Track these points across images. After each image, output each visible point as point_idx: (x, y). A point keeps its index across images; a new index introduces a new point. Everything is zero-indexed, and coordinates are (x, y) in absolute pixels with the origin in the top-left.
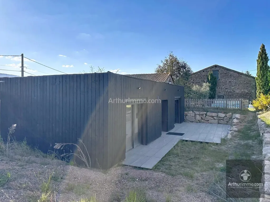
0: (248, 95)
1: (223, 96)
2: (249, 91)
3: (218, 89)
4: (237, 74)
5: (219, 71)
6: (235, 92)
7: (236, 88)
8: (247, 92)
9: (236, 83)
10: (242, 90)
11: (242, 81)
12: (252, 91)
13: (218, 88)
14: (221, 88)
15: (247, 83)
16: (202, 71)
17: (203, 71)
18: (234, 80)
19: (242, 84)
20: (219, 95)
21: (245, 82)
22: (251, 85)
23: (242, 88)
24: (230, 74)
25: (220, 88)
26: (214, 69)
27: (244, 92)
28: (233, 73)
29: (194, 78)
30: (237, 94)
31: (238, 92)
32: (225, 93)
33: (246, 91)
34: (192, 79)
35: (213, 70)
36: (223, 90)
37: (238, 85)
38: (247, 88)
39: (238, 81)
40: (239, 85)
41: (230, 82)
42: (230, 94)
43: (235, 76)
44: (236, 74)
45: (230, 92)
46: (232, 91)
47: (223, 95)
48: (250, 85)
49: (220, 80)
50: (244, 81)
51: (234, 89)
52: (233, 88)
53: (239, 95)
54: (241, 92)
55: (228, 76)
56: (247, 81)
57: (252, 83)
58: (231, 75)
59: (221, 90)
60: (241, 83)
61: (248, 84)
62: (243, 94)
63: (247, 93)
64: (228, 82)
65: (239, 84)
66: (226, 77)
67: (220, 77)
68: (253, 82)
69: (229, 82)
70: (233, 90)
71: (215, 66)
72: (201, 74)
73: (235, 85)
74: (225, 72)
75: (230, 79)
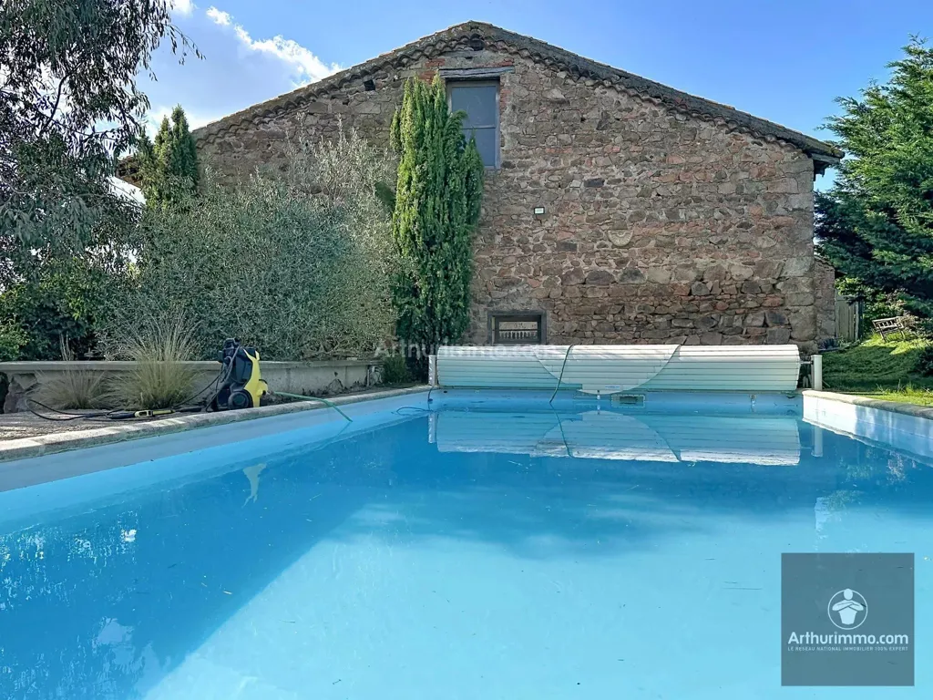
0: (751, 304)
1: (538, 318)
2: (760, 268)
3: (495, 253)
4: (661, 111)
5: (505, 81)
6: (637, 274)
7: (648, 237)
8: (747, 272)
9: (645, 194)
10: (703, 261)
11: (699, 176)
12: (782, 267)
13: (498, 239)
14: (523, 243)
15: (739, 190)
16: (359, 85)
17: (370, 86)
18: (632, 168)
19: (698, 200)
20: (505, 307)
21: (727, 188)
22: (780, 210)
23: (700, 236)
24: (594, 115)
25: (507, 240)
26: (458, 64)
27: (720, 275)
28: (624, 100)
29: (290, 147)
30: (657, 294)
31: (662, 276)
32: (556, 292)
33: (737, 268)
34: (266, 158)
35: (451, 74)
36: (534, 260)
37: (663, 217)
38: (744, 237)
39: (669, 175)
40: (672, 215)
41: (596, 183)
42: (599, 294)
43: (639, 127)
44: (648, 109)
45: (598, 278)
46: (611, 268)
47: (534, 306)
48: (770, 208)
49: (507, 165)
50: (721, 179)
51: (628, 246)
52: (622, 239)
53: (674, 309)
54: (692, 274)
55: (585, 129)
56: (743, 176)
57: (786, 195)
58: (606, 116)
59: (522, 258)
60: (695, 193)
61: (750, 199)
62: (711, 297)
63: (747, 286)
64: (575, 183)
65: (671, 202)
66: (564, 137)
67: (514, 135)
68: (793, 183)
69: (589, 184)
70: (621, 263)
71: (470, 33)
72: (351, 104)
73: (639, 215)
74: (557, 94)
75: (601, 161)
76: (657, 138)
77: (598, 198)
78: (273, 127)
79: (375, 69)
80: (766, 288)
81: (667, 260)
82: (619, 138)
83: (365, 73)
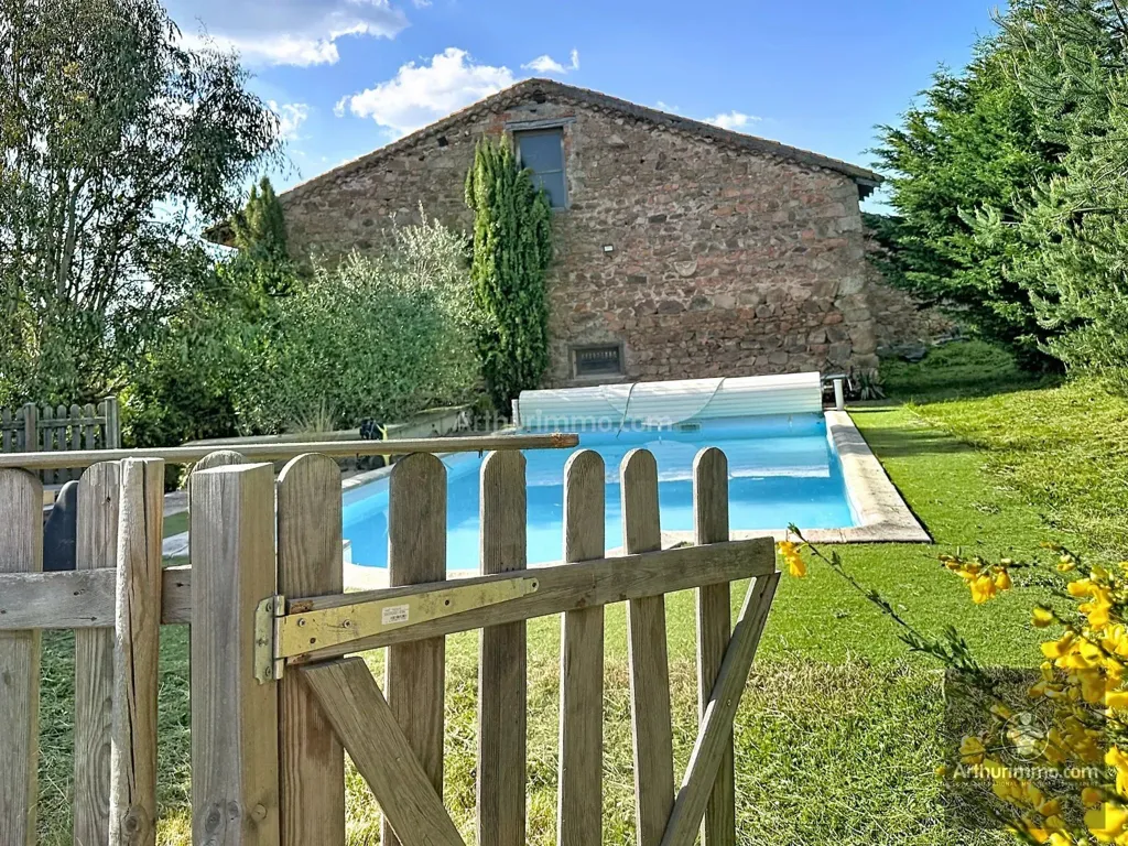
0: (812, 323)
1: (616, 348)
2: (817, 289)
3: (571, 290)
4: (713, 149)
5: (568, 131)
6: (704, 301)
7: (711, 267)
8: (806, 293)
9: (706, 226)
10: (764, 285)
11: (753, 207)
12: (838, 286)
13: (572, 276)
14: (596, 278)
15: (792, 216)
16: (434, 142)
17: (443, 142)
18: (692, 203)
19: (755, 229)
20: (584, 341)
21: (780, 216)
22: (831, 232)
23: (759, 262)
24: (652, 157)
25: (581, 277)
26: (523, 117)
27: (781, 297)
28: (678, 141)
29: (372, 204)
30: (724, 320)
31: (727, 302)
32: (630, 324)
33: (796, 290)
34: (350, 215)
35: (517, 127)
36: (608, 294)
37: (724, 247)
38: (801, 260)
39: (725, 207)
40: (732, 244)
41: (661, 219)
42: (671, 323)
43: (694, 164)
44: (701, 148)
45: (669, 307)
46: (680, 297)
47: (611, 338)
48: (822, 232)
49: (575, 207)
50: (773, 207)
51: (694, 275)
52: (687, 269)
53: (741, 333)
54: (755, 299)
55: (644, 170)
56: (793, 203)
57: (835, 219)
58: (663, 156)
59: (596, 293)
60: (751, 223)
61: (802, 225)
62: (774, 318)
63: (806, 307)
64: (640, 220)
65: (729, 232)
66: (626, 178)
67: (580, 180)
68: (841, 207)
69: (653, 220)
70: (689, 292)
71: (533, 90)
72: (427, 160)
73: (701, 246)
74: (616, 139)
75: (662, 198)
76: (712, 174)
77: (663, 232)
78: (355, 185)
79: (447, 128)
80: (825, 307)
81: (731, 287)
82: (677, 177)
83: (437, 132)
